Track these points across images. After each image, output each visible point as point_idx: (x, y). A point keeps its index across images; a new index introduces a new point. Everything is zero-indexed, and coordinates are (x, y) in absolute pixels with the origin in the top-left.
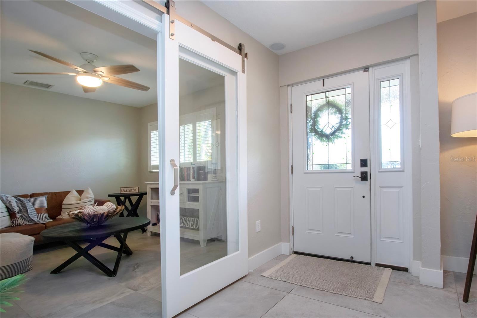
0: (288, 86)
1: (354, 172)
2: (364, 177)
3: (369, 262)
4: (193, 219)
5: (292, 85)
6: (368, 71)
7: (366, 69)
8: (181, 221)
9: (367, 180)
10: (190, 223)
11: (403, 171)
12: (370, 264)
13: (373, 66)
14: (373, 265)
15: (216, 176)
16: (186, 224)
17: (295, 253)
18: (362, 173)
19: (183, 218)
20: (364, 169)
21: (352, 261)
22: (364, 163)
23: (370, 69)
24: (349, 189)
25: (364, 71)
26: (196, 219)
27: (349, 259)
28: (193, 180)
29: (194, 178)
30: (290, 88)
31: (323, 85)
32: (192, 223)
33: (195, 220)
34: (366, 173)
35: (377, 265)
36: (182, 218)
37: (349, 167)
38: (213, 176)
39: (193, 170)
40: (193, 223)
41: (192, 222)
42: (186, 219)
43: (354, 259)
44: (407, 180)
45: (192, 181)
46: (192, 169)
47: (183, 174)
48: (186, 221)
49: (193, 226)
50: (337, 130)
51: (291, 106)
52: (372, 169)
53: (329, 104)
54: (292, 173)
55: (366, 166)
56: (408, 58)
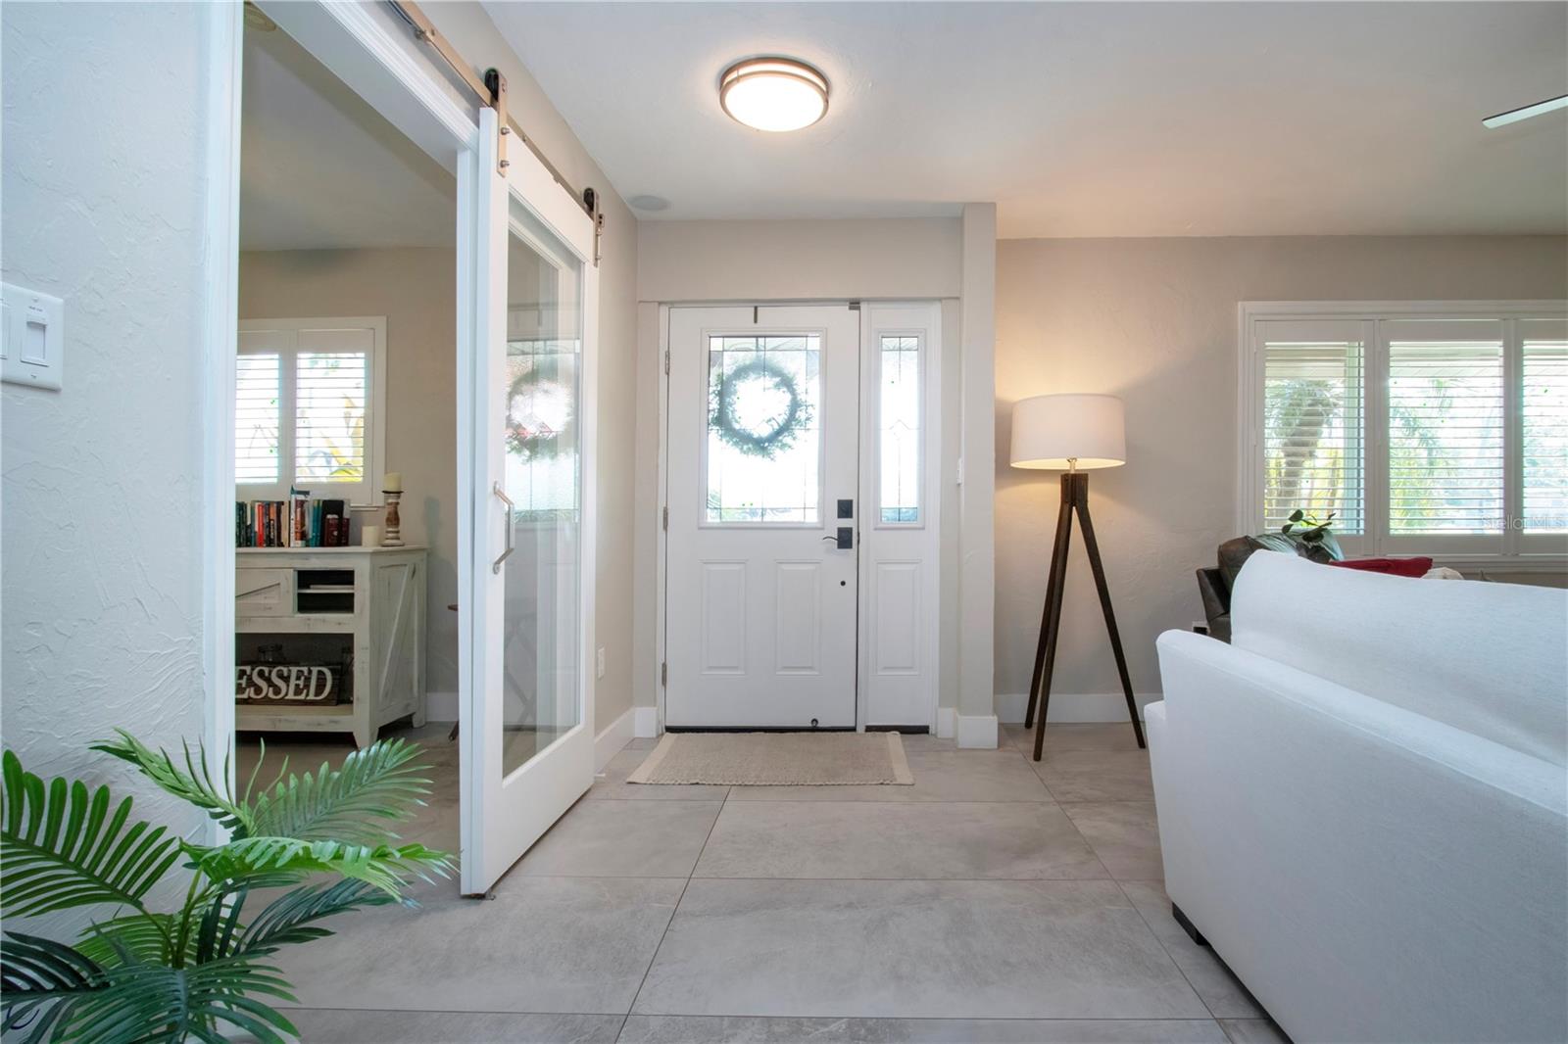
0: (660, 303)
1: (822, 529)
2: (845, 539)
3: (852, 724)
4: (305, 669)
5: (672, 304)
6: (859, 308)
7: (854, 304)
8: (244, 682)
9: (850, 547)
10: (288, 686)
11: (923, 528)
12: (854, 729)
14: (861, 729)
15: (398, 532)
16: (271, 689)
18: (840, 531)
19: (253, 669)
20: (845, 523)
21: (814, 729)
22: (845, 509)
23: (863, 306)
24: (811, 567)
25: (849, 308)
26: (315, 670)
27: (809, 724)
28: (300, 542)
29: (303, 536)
30: (664, 309)
31: (756, 321)
32: (297, 685)
33: (310, 672)
34: (849, 531)
35: (869, 729)
36: (248, 673)
37: (812, 518)
38: (388, 532)
39: (299, 510)
40: (301, 683)
41: (298, 678)
42: (267, 674)
43: (819, 725)
44: (928, 546)
45: (297, 546)
46: (296, 506)
47: (249, 523)
48: (268, 680)
49: (305, 691)
50: (784, 429)
51: (668, 356)
52: (862, 523)
53: (762, 368)
54: (665, 527)
55: (851, 516)
56: (940, 300)
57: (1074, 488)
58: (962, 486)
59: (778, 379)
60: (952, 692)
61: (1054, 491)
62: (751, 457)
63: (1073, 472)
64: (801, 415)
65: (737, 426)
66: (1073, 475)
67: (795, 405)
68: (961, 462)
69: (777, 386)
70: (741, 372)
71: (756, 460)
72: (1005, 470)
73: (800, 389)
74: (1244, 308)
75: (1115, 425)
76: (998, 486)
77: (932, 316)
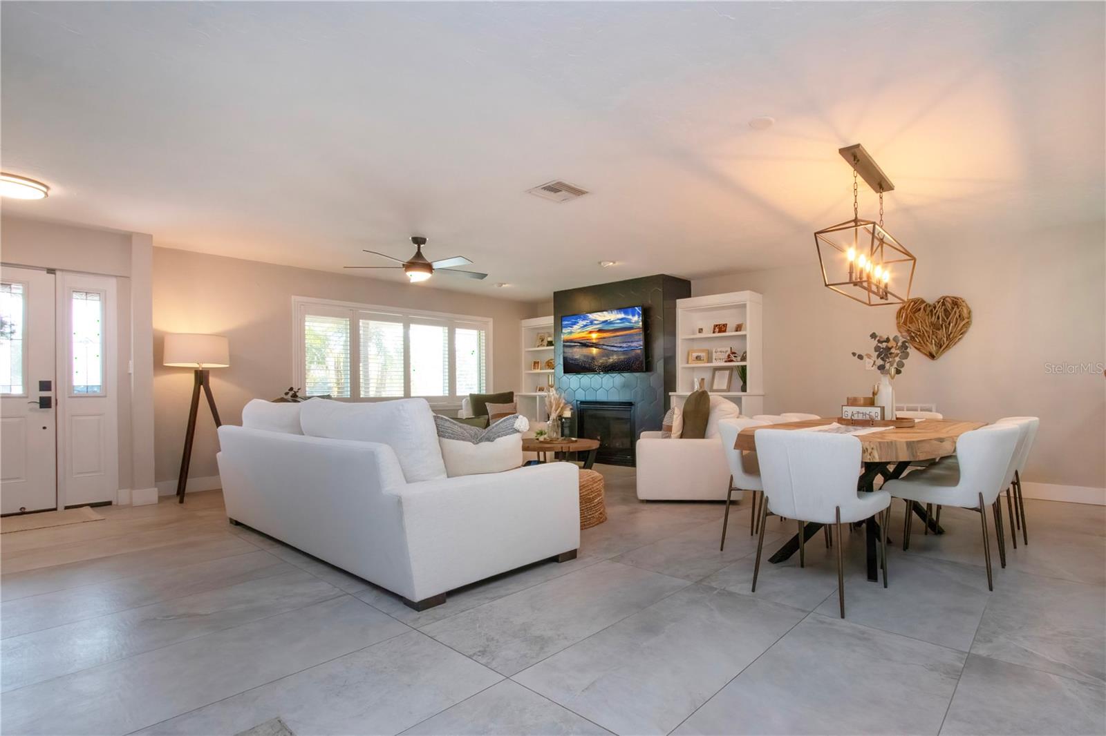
1: (27, 397)
2: (45, 403)
3: (55, 507)
6: (55, 274)
7: (51, 271)
9: (50, 407)
11: (105, 396)
12: (55, 509)
13: (62, 270)
14: (61, 508)
18: (41, 398)
20: (45, 394)
21: (23, 513)
22: (46, 386)
23: (58, 273)
24: (17, 420)
25: (48, 273)
27: (19, 511)
34: (49, 398)
35: (67, 508)
37: (19, 391)
43: (27, 510)
52: (58, 395)
55: (50, 390)
56: (116, 276)
57: (201, 377)
58: (132, 375)
60: (126, 482)
61: (191, 378)
63: (201, 369)
66: (201, 371)
68: (131, 363)
72: (159, 364)
74: (295, 299)
75: (223, 348)
76: (155, 375)
77: (111, 285)
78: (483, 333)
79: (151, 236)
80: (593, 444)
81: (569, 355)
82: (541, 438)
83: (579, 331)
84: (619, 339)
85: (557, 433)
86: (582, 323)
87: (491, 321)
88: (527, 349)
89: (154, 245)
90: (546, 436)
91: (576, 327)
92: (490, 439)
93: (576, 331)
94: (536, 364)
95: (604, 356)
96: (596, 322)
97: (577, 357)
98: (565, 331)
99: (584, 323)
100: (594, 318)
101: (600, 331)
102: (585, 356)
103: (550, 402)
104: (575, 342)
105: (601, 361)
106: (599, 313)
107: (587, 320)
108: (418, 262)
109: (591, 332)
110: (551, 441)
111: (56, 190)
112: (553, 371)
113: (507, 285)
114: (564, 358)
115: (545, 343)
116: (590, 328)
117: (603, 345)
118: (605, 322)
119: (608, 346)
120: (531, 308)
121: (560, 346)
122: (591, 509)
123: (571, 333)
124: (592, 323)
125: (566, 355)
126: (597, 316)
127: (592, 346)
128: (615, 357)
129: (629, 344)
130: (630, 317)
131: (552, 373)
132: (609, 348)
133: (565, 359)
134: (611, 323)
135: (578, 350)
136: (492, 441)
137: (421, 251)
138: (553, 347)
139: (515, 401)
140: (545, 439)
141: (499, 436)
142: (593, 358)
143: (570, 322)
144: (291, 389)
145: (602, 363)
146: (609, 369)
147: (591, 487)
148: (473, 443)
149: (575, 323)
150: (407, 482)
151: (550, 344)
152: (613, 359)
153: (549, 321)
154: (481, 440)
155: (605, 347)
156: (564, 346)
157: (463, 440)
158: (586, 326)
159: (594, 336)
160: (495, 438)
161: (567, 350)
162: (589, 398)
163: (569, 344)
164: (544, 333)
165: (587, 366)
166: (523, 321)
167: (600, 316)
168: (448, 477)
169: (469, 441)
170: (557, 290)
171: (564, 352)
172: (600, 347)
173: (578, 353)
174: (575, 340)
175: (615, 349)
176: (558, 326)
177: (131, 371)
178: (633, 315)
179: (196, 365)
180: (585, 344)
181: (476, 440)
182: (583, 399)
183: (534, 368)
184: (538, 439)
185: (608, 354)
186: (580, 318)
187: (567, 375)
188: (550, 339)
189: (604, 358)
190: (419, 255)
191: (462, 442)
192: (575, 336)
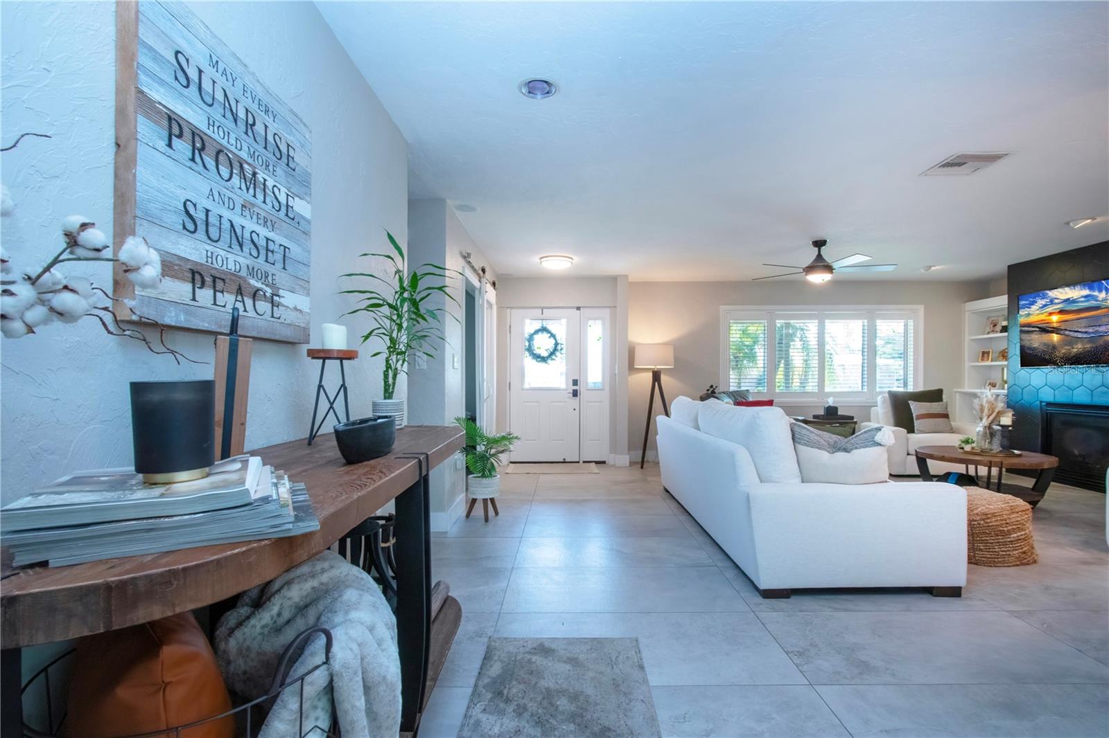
0: (507, 308)
1: (567, 389)
2: (575, 394)
3: (578, 460)
5: (512, 308)
6: (580, 310)
7: (578, 308)
9: (577, 396)
11: (603, 389)
12: (578, 462)
13: (584, 307)
14: (581, 462)
17: (511, 462)
18: (574, 390)
20: (575, 388)
21: (564, 462)
22: (575, 382)
23: (582, 309)
24: (563, 404)
25: (577, 310)
27: (562, 460)
30: (509, 310)
31: (542, 314)
34: (577, 390)
35: (584, 462)
37: (563, 386)
43: (566, 461)
44: (605, 396)
50: (552, 353)
51: (510, 327)
52: (581, 388)
53: (544, 329)
54: (510, 389)
55: (577, 385)
56: (609, 307)
57: (656, 376)
58: (617, 375)
59: (549, 335)
60: (614, 449)
61: (650, 374)
62: (540, 363)
63: (656, 369)
64: (559, 347)
65: (535, 352)
66: (656, 371)
67: (556, 344)
68: (617, 366)
69: (550, 337)
70: (537, 332)
71: (542, 365)
72: (632, 368)
73: (558, 338)
74: (723, 308)
75: (669, 354)
76: (629, 375)
77: (606, 313)
78: (911, 323)
79: (627, 276)
80: (1048, 461)
81: (1027, 343)
82: (968, 448)
83: (1038, 312)
84: (1084, 322)
85: (990, 443)
86: (1041, 302)
87: (921, 309)
88: (972, 336)
89: (630, 281)
90: (974, 445)
91: (1034, 308)
92: (846, 450)
93: (1034, 312)
94: (985, 355)
95: (1066, 345)
96: (1056, 301)
97: (1036, 345)
98: (1022, 312)
99: (1043, 302)
100: (1054, 296)
101: (1061, 312)
102: (1045, 344)
103: (982, 406)
104: (1033, 327)
105: (1063, 351)
106: (1060, 290)
107: (1046, 298)
108: (820, 264)
109: (1051, 314)
110: (983, 452)
111: (576, 259)
112: (1006, 363)
113: (936, 267)
114: (1021, 346)
115: (999, 328)
116: (1050, 309)
117: (1066, 330)
118: (1067, 300)
119: (1070, 331)
120: (979, 288)
121: (1015, 332)
122: (1005, 544)
123: (1029, 315)
124: (1052, 302)
125: (1024, 343)
126: (1058, 294)
127: (1052, 332)
128: (1080, 346)
129: (1096, 328)
130: (1096, 293)
131: (1005, 365)
132: (1071, 333)
133: (1022, 348)
134: (1074, 301)
135: (1036, 336)
136: (849, 452)
137: (822, 253)
138: (1006, 334)
139: (944, 400)
140: (973, 448)
141: (856, 448)
142: (1054, 347)
143: (1027, 302)
144: (712, 387)
145: (1064, 354)
146: (1076, 360)
147: (1006, 517)
148: (829, 452)
149: (1033, 303)
150: (761, 482)
151: (1004, 329)
152: (1078, 348)
153: (1001, 301)
154: (839, 450)
155: (1067, 333)
156: (1021, 332)
157: (818, 448)
158: (1045, 306)
159: (1055, 318)
160: (852, 450)
161: (1025, 336)
162: (1061, 399)
163: (1027, 329)
164: (998, 317)
165: (1047, 357)
166: (967, 304)
167: (1061, 293)
168: (803, 482)
169: (826, 450)
170: (1009, 264)
171: (1021, 340)
172: (1062, 332)
173: (1037, 341)
174: (1034, 325)
175: (1080, 335)
176: (1014, 308)
177: (617, 372)
178: (1100, 291)
179: (653, 367)
180: (1045, 329)
181: (835, 448)
182: (1051, 399)
183: (982, 360)
184: (963, 448)
185: (1071, 342)
186: (1039, 296)
187: (1028, 370)
188: (1005, 323)
189: (1067, 348)
190: (819, 256)
191: (817, 450)
192: (1033, 319)
